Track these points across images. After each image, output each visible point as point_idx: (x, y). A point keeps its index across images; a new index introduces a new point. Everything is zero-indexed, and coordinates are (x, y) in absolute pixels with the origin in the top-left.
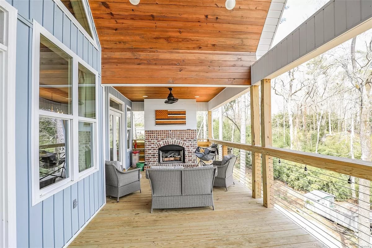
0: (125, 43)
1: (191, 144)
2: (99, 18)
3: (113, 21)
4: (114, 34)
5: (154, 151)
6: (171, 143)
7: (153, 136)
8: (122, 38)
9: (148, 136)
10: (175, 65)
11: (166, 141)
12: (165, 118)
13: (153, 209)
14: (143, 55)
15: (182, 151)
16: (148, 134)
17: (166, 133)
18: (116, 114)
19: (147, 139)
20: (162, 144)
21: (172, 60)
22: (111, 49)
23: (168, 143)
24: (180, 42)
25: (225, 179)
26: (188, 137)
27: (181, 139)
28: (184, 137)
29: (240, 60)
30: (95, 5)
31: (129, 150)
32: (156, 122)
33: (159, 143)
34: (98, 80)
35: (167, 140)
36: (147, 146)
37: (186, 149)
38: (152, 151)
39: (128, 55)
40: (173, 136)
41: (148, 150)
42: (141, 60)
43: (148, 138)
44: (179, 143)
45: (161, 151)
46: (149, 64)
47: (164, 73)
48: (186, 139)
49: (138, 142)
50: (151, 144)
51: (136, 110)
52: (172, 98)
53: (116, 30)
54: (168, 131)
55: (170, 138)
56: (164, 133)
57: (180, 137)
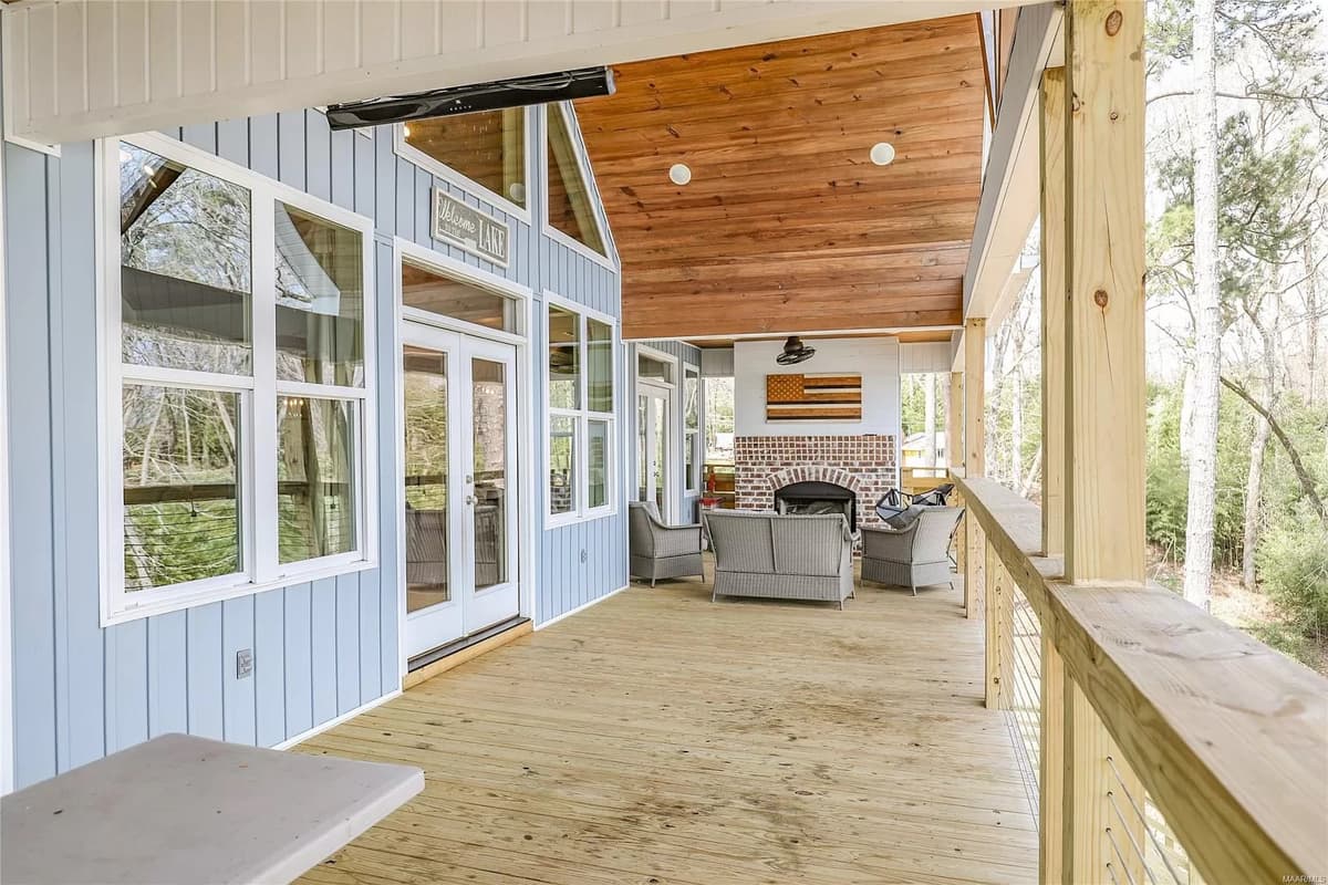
0: (666, 249)
1: (876, 483)
2: (616, 213)
3: (642, 215)
4: (645, 237)
5: (762, 500)
6: (813, 475)
7: (760, 455)
8: (661, 242)
9: (744, 452)
10: (774, 288)
11: (796, 471)
12: (794, 400)
13: (717, 595)
14: (703, 272)
15: (850, 503)
16: (744, 446)
17: (798, 446)
18: (655, 392)
19: (740, 463)
20: (785, 477)
21: (769, 278)
22: (639, 266)
23: (804, 477)
24: (783, 237)
25: (910, 566)
26: (865, 458)
27: (845, 464)
28: (853, 458)
29: (933, 263)
30: (610, 194)
31: (689, 494)
32: (768, 411)
33: (776, 476)
34: (616, 332)
35: (799, 468)
36: (741, 484)
37: (861, 497)
38: (756, 500)
39: (674, 274)
40: (819, 454)
41: (744, 494)
42: (701, 282)
43: (745, 458)
44: (838, 478)
45: (782, 502)
46: (717, 291)
47: (748, 309)
48: (861, 464)
49: (716, 470)
50: (752, 476)
51: (714, 375)
52: (798, 348)
53: (649, 229)
54: (803, 439)
55: (810, 462)
56: (792, 446)
57: (840, 458)
